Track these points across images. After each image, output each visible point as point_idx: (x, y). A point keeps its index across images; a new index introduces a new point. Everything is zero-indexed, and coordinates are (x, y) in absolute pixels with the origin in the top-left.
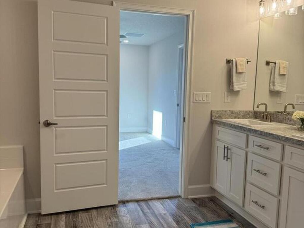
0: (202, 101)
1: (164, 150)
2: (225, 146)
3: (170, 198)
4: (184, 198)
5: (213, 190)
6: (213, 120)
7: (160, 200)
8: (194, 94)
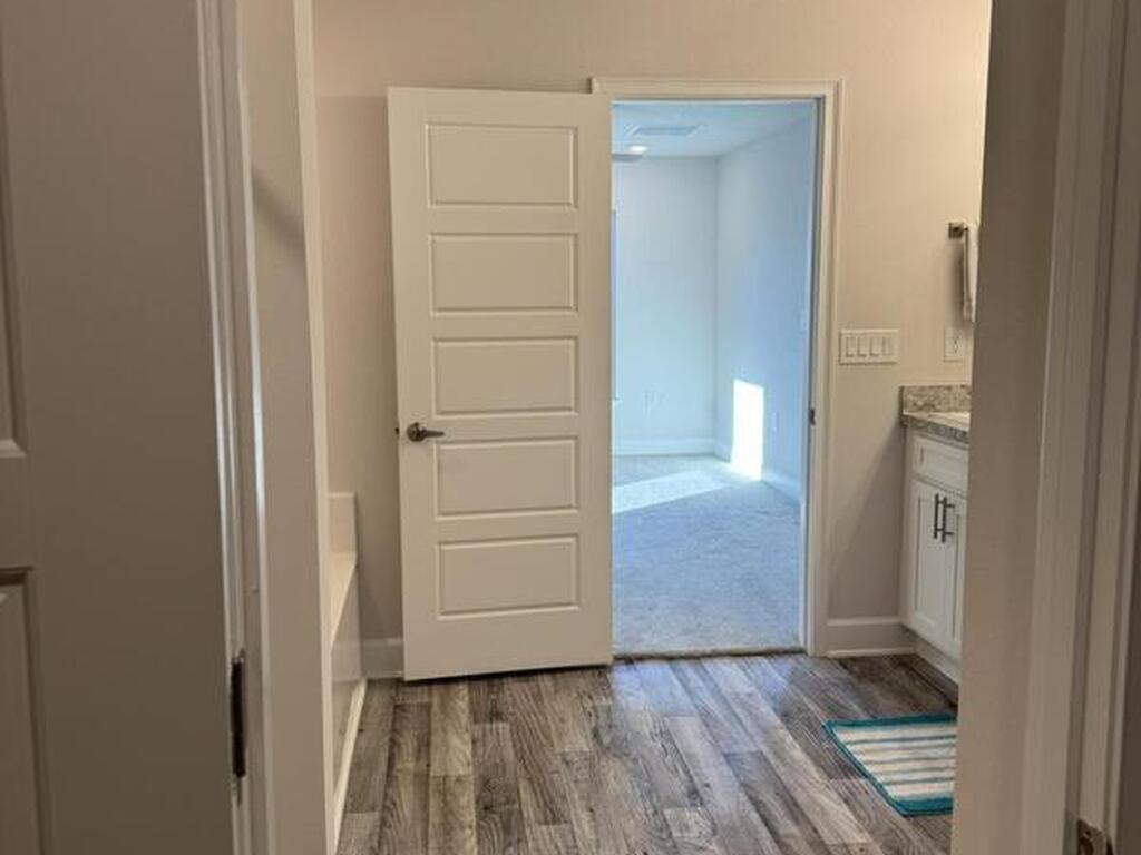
0: (868, 359)
1: (766, 513)
2: (937, 497)
3: (769, 654)
4: (813, 657)
5: (908, 634)
6: (907, 416)
7: (739, 660)
8: (844, 337)
